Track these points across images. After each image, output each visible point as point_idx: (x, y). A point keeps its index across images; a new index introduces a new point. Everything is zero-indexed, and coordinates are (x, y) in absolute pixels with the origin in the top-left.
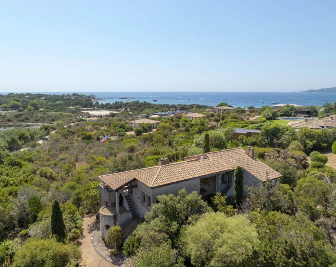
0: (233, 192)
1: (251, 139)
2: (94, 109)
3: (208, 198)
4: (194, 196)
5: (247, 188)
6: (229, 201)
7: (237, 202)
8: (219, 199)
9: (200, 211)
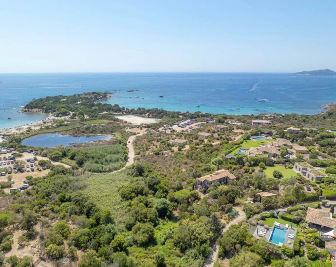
0: (225, 181)
1: (232, 161)
2: (123, 114)
3: (220, 182)
4: (218, 183)
5: (228, 181)
6: (225, 183)
7: (226, 183)
8: (222, 183)
9: (219, 185)
